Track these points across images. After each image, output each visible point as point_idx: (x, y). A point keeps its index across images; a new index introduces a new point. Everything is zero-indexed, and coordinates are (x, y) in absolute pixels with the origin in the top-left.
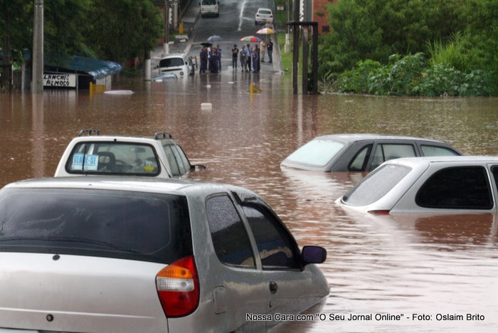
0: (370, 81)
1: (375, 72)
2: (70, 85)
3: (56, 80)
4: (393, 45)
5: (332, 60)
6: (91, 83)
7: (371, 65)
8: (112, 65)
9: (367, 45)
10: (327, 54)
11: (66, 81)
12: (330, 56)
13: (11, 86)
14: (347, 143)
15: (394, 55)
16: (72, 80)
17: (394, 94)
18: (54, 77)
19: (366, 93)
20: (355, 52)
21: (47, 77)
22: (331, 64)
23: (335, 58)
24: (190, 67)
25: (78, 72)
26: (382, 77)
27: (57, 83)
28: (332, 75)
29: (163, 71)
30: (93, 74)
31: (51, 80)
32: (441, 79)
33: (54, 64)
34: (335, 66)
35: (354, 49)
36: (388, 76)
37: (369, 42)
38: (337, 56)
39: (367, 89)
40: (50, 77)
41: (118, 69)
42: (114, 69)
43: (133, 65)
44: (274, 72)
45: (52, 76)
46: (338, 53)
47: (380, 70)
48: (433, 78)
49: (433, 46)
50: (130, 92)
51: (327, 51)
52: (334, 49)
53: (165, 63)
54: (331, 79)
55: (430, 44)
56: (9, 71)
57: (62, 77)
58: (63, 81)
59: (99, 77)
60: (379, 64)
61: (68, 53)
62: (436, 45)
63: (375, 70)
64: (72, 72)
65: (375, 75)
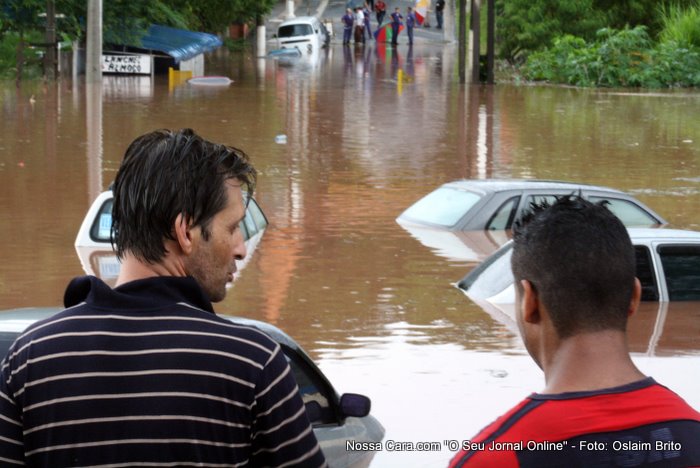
0: (570, 67)
1: (576, 54)
2: (143, 71)
3: (122, 63)
4: (610, 11)
5: (521, 31)
6: (171, 69)
7: (571, 44)
8: (207, 38)
9: (571, 11)
10: (514, 23)
11: (137, 64)
12: (519, 27)
13: (57, 73)
14: (485, 194)
15: (604, 30)
16: (145, 63)
17: (604, 84)
18: (119, 60)
19: (565, 82)
20: (554, 21)
21: (110, 58)
22: (521, 37)
23: (526, 29)
24: (323, 37)
25: (154, 52)
26: (586, 62)
27: (124, 67)
28: (521, 52)
29: (283, 43)
30: (176, 54)
31: (115, 63)
32: (670, 64)
33: (119, 41)
34: (526, 40)
35: (553, 17)
36: (595, 60)
37: (574, 6)
38: (527, 26)
39: (566, 77)
40: (113, 59)
41: (214, 44)
42: (208, 44)
43: (241, 33)
44: (445, 42)
45: (116, 57)
46: (529, 21)
47: (585, 51)
48: (659, 63)
49: (668, 11)
50: (227, 82)
51: (514, 18)
52: (525, 16)
53: (287, 31)
54: (518, 59)
55: (663, 9)
56: (54, 53)
57: (131, 60)
58: (132, 64)
59: (184, 59)
60: (584, 42)
61: (140, 25)
62: (672, 9)
63: (577, 51)
64: (145, 52)
65: (576, 58)
